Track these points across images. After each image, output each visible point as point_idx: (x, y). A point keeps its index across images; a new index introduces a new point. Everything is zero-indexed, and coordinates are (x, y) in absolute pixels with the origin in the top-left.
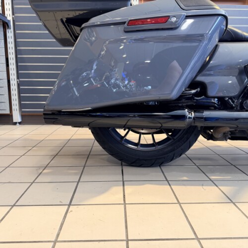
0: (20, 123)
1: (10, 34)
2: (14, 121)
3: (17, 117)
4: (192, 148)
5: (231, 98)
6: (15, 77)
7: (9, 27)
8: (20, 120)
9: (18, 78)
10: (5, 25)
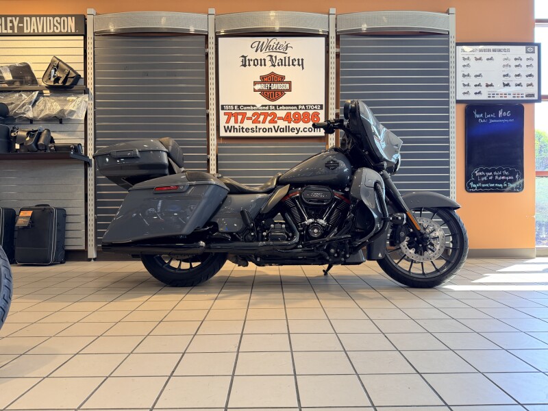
0: (95, 259)
1: (91, 171)
2: (89, 257)
3: (92, 253)
4: (221, 269)
5: (237, 233)
6: (93, 213)
7: (90, 165)
8: (95, 256)
9: (96, 213)
10: (87, 164)
